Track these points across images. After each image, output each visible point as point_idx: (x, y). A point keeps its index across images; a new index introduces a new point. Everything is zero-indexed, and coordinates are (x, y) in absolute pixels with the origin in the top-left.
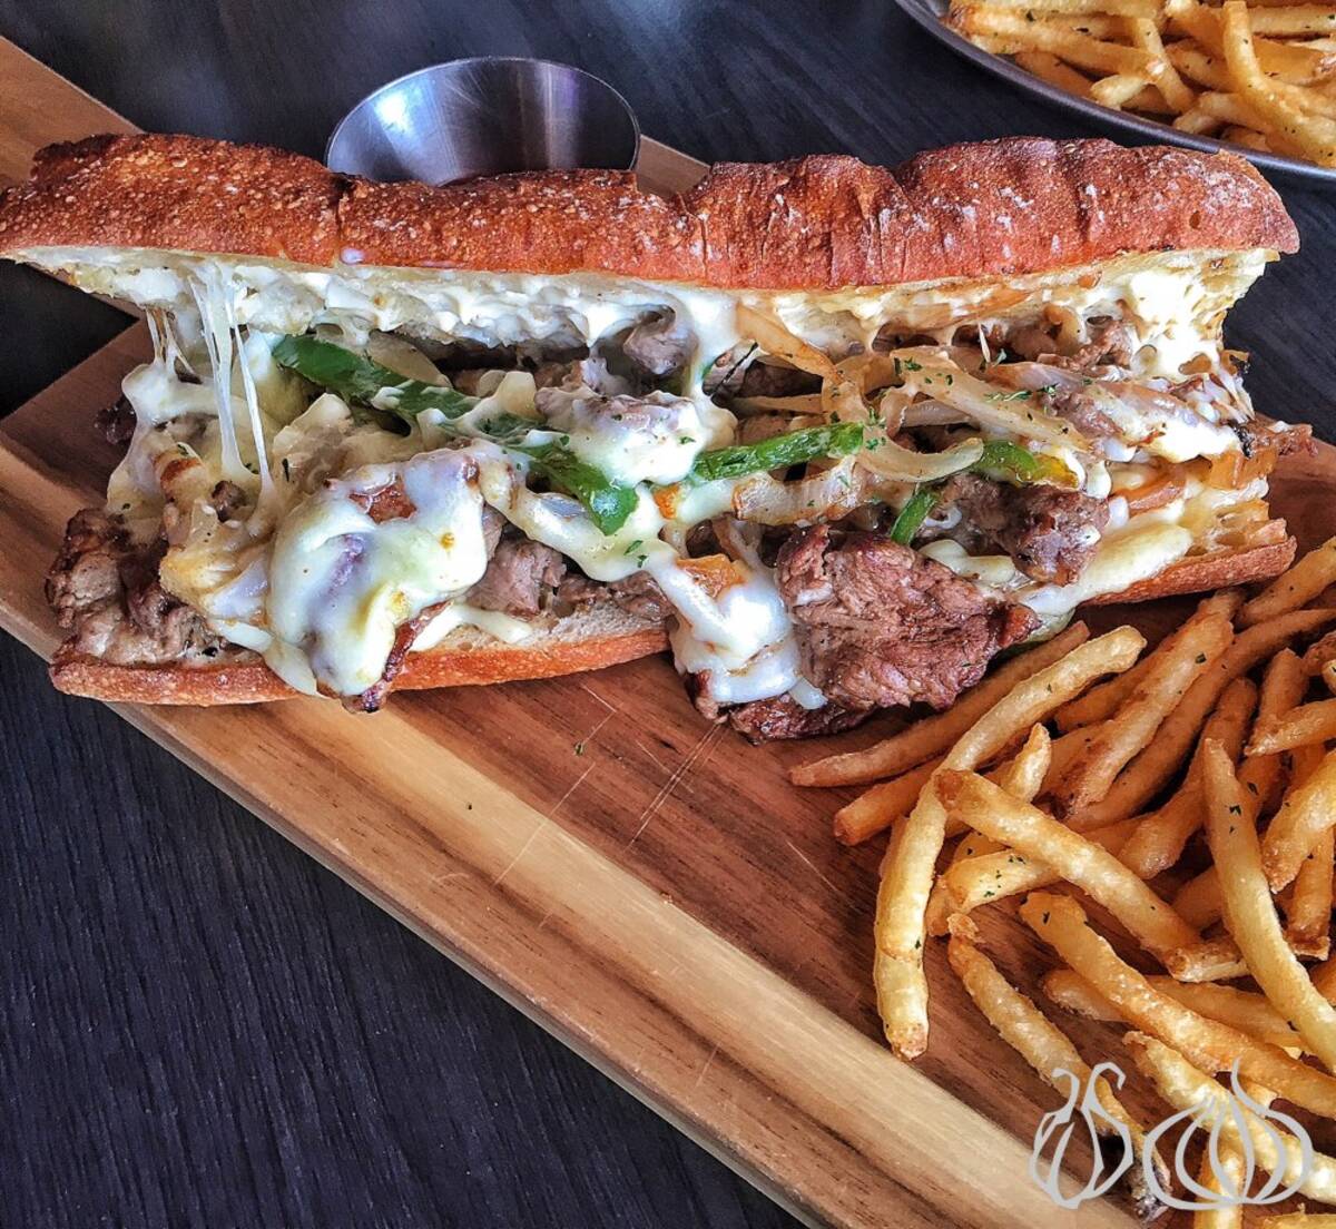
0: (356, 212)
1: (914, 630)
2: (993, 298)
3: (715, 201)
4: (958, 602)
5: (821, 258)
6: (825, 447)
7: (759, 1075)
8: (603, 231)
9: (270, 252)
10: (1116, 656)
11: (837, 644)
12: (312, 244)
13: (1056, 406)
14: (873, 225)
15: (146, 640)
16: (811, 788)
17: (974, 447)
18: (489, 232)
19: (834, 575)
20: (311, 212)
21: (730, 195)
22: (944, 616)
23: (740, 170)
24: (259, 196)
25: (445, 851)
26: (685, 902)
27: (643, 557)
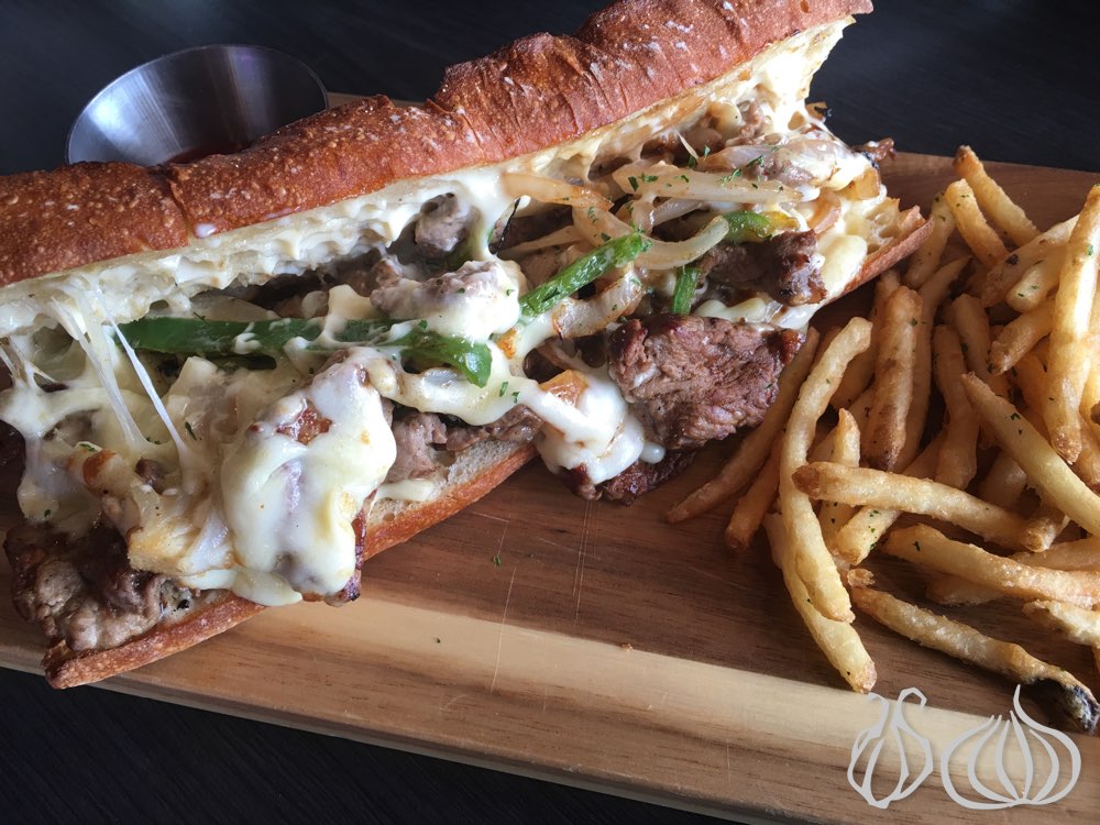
0: (190, 192)
1: (721, 375)
2: (681, 110)
3: (462, 97)
4: (745, 343)
5: (564, 115)
6: (612, 261)
7: (771, 751)
8: (396, 146)
9: (134, 250)
10: (860, 342)
11: (672, 406)
12: (167, 231)
13: (766, 173)
14: (590, 78)
15: (130, 617)
16: (686, 521)
17: (719, 223)
18: (308, 175)
19: (655, 356)
20: (152, 205)
21: (470, 89)
22: (738, 356)
23: (466, 69)
24: (100, 205)
25: (437, 684)
26: (641, 644)
27: (516, 394)
